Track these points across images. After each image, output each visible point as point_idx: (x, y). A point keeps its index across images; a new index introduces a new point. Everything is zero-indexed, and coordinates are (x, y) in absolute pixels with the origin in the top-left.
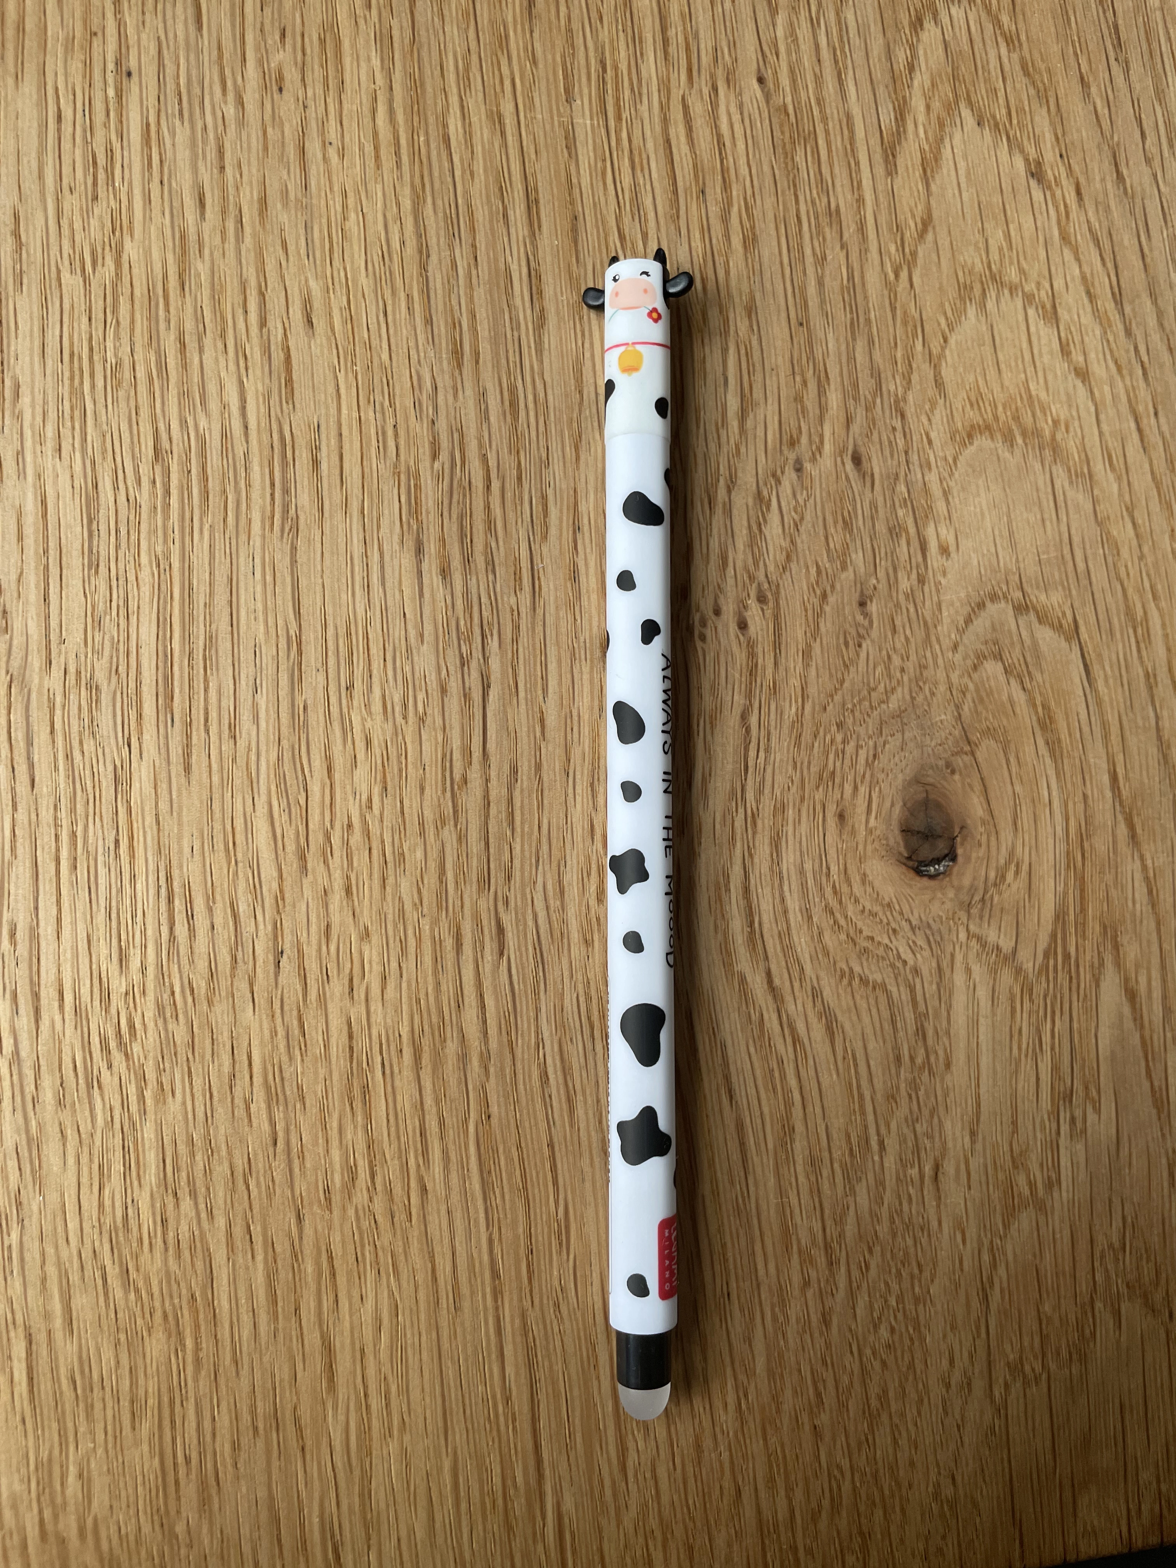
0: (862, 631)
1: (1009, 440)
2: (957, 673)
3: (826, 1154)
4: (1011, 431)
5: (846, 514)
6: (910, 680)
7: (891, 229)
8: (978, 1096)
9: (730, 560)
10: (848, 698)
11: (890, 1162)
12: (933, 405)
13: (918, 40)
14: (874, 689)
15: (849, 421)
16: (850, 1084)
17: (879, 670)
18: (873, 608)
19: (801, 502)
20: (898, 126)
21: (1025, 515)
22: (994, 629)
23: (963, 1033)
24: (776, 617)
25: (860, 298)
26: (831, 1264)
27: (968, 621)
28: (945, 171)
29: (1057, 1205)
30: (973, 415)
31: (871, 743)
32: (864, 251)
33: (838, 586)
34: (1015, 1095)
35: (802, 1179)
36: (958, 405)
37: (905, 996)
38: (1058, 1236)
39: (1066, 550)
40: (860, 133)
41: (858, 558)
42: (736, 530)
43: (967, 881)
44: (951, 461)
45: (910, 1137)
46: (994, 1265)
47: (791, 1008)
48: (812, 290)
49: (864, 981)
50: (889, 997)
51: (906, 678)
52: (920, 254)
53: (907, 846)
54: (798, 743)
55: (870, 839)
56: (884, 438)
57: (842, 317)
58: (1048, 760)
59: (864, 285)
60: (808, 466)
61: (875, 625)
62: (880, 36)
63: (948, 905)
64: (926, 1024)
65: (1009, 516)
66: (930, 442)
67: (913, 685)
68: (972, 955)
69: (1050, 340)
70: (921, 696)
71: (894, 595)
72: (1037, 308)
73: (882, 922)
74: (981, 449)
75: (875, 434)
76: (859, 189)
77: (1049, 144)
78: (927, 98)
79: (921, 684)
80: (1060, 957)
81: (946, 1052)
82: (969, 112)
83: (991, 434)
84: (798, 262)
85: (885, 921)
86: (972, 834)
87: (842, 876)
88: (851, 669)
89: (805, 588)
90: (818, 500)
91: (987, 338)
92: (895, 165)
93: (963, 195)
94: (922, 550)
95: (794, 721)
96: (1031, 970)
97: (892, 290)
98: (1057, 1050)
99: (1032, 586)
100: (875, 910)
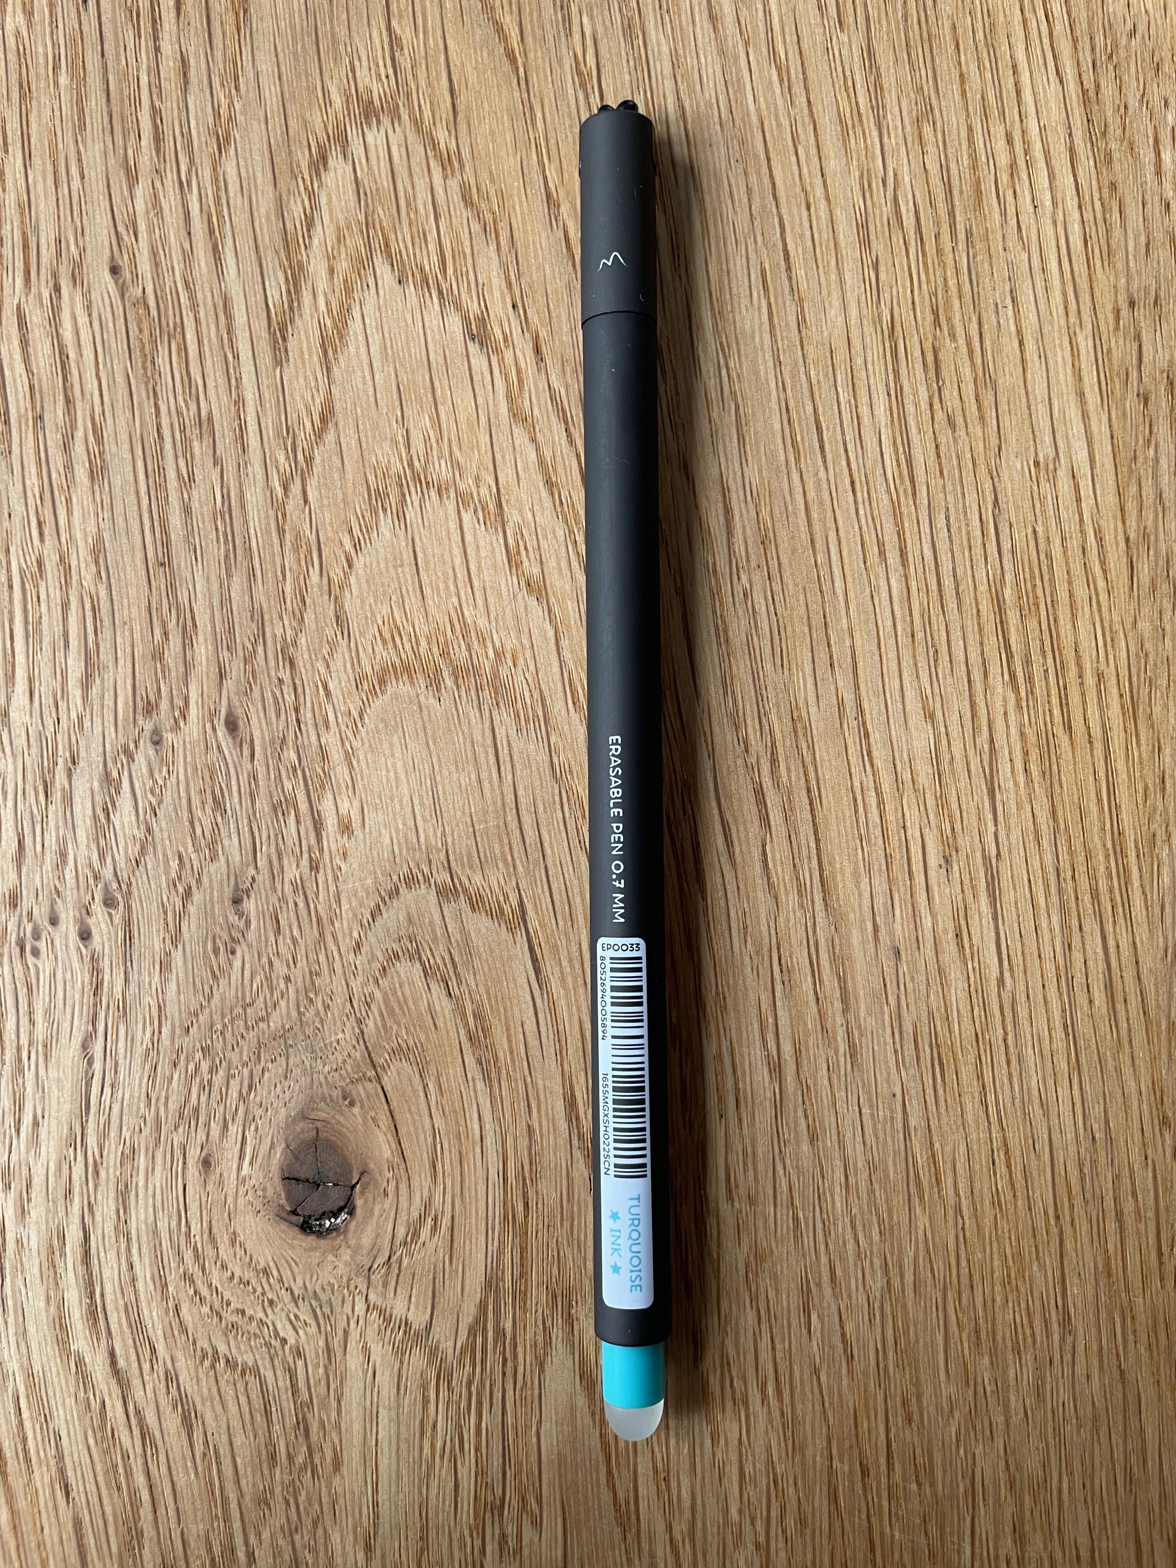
0: (236, 934)
1: (435, 682)
2: (360, 979)
4: (438, 671)
5: (217, 790)
6: (297, 991)
7: (279, 434)
8: (376, 1505)
9: (71, 857)
10: (217, 1017)
12: (333, 646)
13: (320, 186)
14: (249, 1005)
15: (222, 676)
16: (211, 1487)
17: (258, 980)
18: (250, 905)
19: (160, 782)
20: (291, 302)
21: (455, 776)
22: (410, 922)
23: (357, 1427)
24: (128, 923)
25: (237, 524)
27: (376, 913)
28: (352, 349)
30: (385, 655)
31: (246, 1072)
32: (243, 466)
33: (205, 880)
34: (424, 1505)
36: (366, 644)
37: (284, 1382)
39: (511, 818)
40: (240, 317)
41: (231, 845)
42: (79, 821)
43: (367, 1238)
44: (355, 713)
45: (287, 1550)
47: (139, 1394)
48: (176, 521)
49: (230, 1363)
50: (263, 1383)
51: (291, 990)
52: (318, 459)
53: (288, 1198)
54: (153, 1074)
55: (242, 1190)
56: (267, 695)
57: (215, 551)
58: (480, 1085)
59: (243, 507)
60: (168, 737)
61: (254, 925)
62: (271, 188)
63: (341, 1270)
64: (309, 1416)
65: (433, 779)
66: (328, 694)
67: (302, 998)
68: (371, 1334)
69: (493, 550)
70: (312, 1011)
71: (279, 887)
72: (475, 511)
73: (255, 1291)
74: (396, 697)
75: (256, 690)
76: (237, 387)
77: (497, 294)
78: (330, 258)
79: (312, 996)
80: (490, 1334)
81: (335, 1450)
82: (388, 268)
83: (410, 676)
84: (158, 487)
85: (259, 1290)
86: (376, 1181)
87: (206, 1236)
88: (221, 981)
89: (164, 885)
90: (182, 777)
91: (408, 556)
92: (286, 351)
93: (377, 377)
94: (315, 828)
95: (148, 1050)
96: (450, 1351)
97: (280, 509)
98: (484, 1451)
99: (463, 865)
100: (247, 1277)
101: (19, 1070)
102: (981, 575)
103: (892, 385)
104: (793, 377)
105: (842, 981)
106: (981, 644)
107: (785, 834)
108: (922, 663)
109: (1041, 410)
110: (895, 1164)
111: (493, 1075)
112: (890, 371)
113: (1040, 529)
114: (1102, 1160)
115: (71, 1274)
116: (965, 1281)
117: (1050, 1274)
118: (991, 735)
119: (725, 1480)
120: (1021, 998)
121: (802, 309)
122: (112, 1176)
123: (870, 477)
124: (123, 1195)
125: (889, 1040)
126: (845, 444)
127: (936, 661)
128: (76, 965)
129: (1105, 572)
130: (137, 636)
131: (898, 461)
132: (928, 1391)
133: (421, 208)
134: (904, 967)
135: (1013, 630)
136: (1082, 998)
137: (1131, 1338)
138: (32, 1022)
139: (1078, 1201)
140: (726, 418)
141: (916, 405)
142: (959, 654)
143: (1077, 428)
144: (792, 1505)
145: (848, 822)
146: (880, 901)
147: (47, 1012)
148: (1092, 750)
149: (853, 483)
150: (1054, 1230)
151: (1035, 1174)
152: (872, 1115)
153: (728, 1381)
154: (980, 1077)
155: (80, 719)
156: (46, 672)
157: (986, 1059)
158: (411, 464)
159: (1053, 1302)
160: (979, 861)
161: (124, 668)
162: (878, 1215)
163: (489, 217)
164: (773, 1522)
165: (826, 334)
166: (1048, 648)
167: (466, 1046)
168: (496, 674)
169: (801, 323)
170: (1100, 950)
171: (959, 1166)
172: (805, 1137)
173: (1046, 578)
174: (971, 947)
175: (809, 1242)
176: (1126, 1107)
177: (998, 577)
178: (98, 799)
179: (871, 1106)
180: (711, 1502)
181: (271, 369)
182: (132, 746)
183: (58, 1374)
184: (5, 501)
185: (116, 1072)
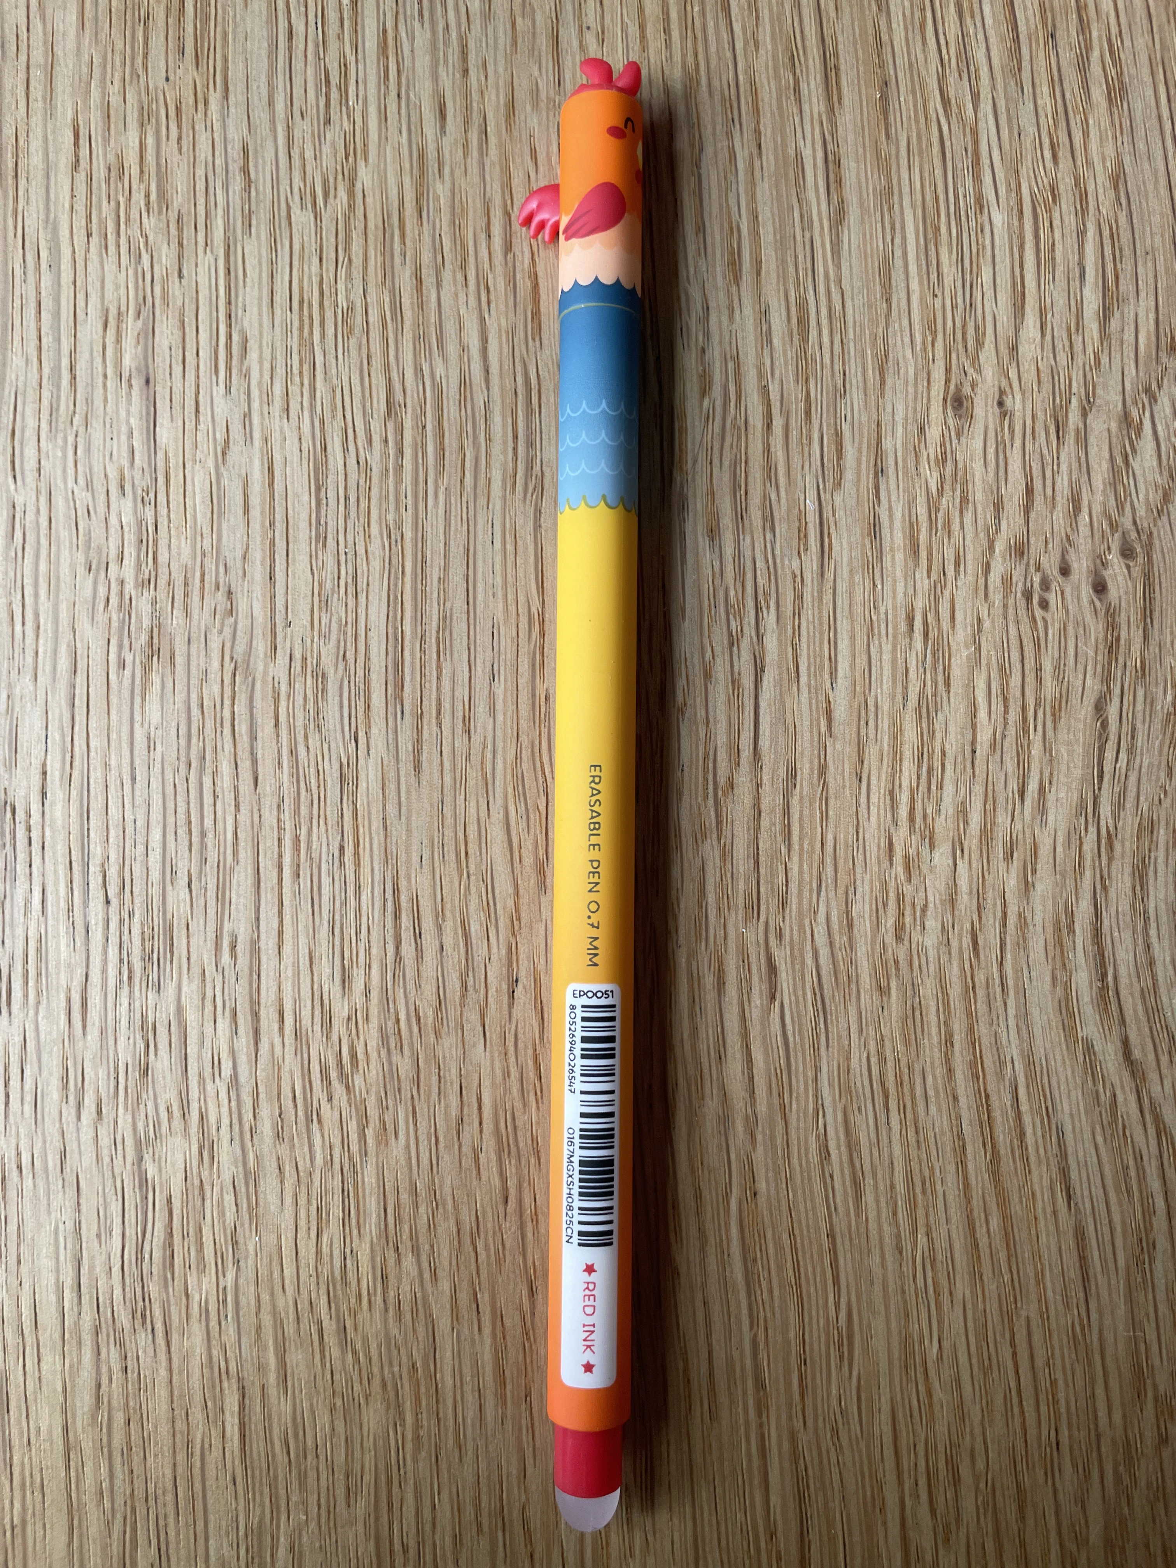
101: (1025, 730)
115: (1081, 953)
122: (1128, 850)
124: (1140, 869)
128: (1089, 618)
130: (1162, 267)
138: (1039, 680)
147: (1058, 669)
155: (1096, 355)
156: (1060, 302)
161: (1147, 301)
178: (1116, 442)
182: (1154, 386)
183: (1064, 1063)
184: (1015, 121)
185: (1133, 738)
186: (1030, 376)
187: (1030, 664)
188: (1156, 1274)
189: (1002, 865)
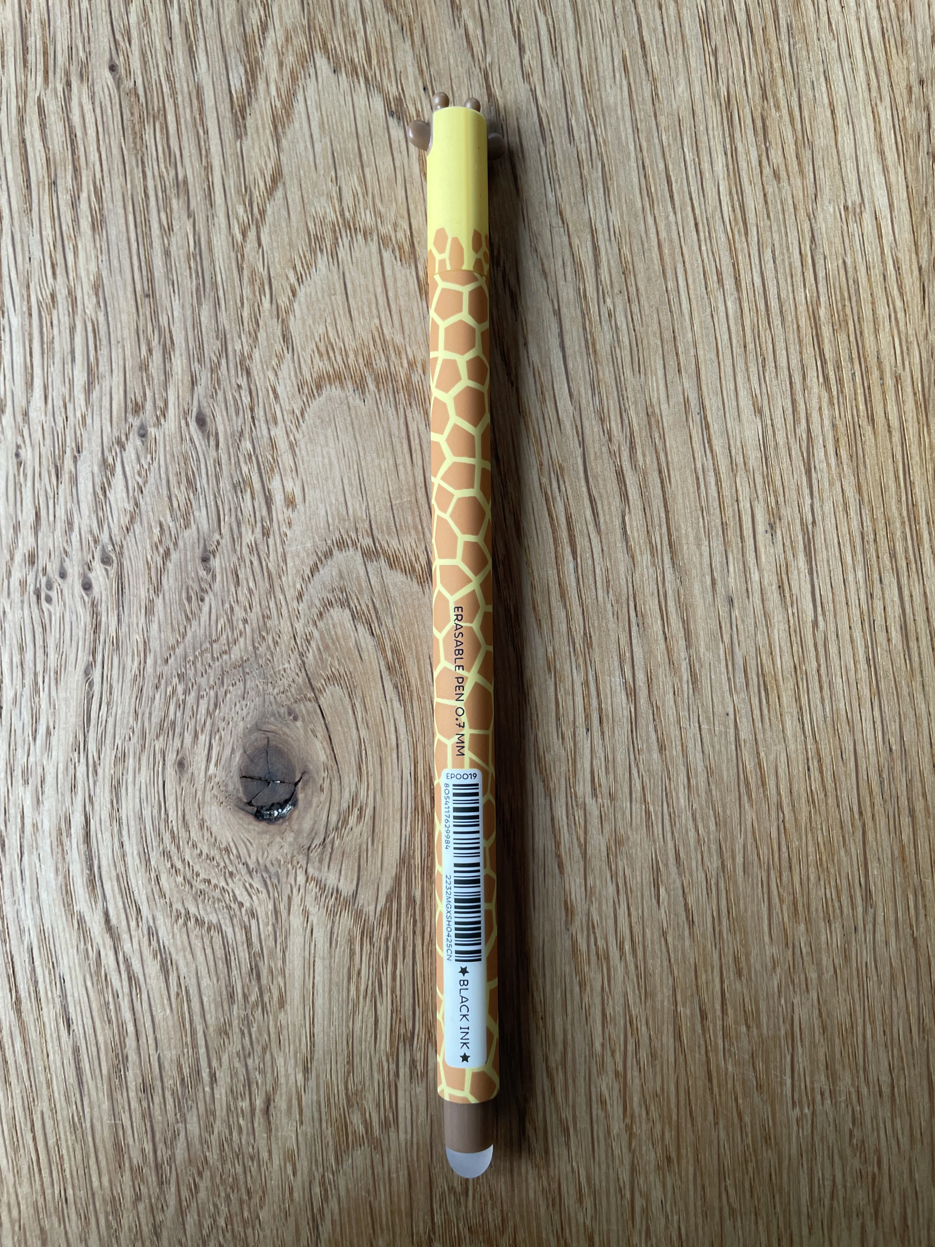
0: (205, 586)
1: (361, 387)
2: (302, 621)
3: (158, 1083)
4: (363, 378)
5: (190, 473)
6: (253, 631)
7: (239, 192)
8: (312, 1035)
9: (76, 526)
10: (190, 651)
11: (221, 1092)
12: (280, 358)
14: (215, 641)
15: (193, 383)
16: (183, 1019)
17: (221, 622)
18: (216, 563)
19: (146, 466)
20: (249, 88)
21: (376, 462)
22: (341, 577)
23: (298, 973)
24: (120, 577)
25: (206, 264)
26: (161, 1183)
27: (314, 570)
28: (297, 125)
29: (394, 1146)
30: (322, 365)
31: (212, 693)
32: (210, 218)
33: (181, 543)
34: (350, 1036)
35: (134, 1104)
36: (306, 356)
37: (241, 936)
38: (394, 1175)
39: (421, 493)
40: (209, 102)
41: (201, 516)
42: (82, 498)
43: (307, 825)
44: (298, 412)
45: (242, 1071)
46: (325, 1198)
47: (127, 946)
48: (158, 262)
49: (199, 922)
50: (224, 938)
51: (248, 629)
52: (269, 212)
53: (246, 792)
54: (139, 696)
55: (209, 786)
56: (230, 397)
57: (189, 284)
58: (396, 705)
59: (210, 250)
60: (152, 431)
61: (218, 578)
63: (287, 849)
64: (261, 964)
65: (359, 464)
66: (276, 397)
67: (256, 635)
68: (309, 900)
69: (407, 280)
70: (264, 645)
71: (238, 548)
72: (393, 251)
73: (218, 865)
74: (330, 399)
75: (220, 393)
76: (207, 156)
77: (411, 79)
78: (280, 55)
79: (264, 634)
80: (404, 901)
81: (280, 990)
82: (325, 60)
83: (341, 382)
84: (145, 236)
85: (222, 864)
86: (314, 780)
87: (180, 822)
88: (193, 622)
89: (148, 547)
90: (162, 463)
91: (339, 287)
92: (245, 127)
93: (316, 146)
94: (267, 503)
95: (136, 676)
96: (372, 913)
97: (238, 250)
98: (398, 993)
99: (382, 532)
100: (212, 854)
101: (36, 691)
102: (801, 298)
103: (728, 146)
104: (648, 141)
105: (686, 624)
106: (801, 353)
107: (640, 507)
108: (753, 369)
109: (849, 166)
110: (728, 770)
111: (407, 697)
112: (727, 134)
113: (849, 261)
114: (898, 768)
115: (75, 851)
116: (785, 863)
117: (854, 858)
118: (808, 426)
119: (591, 1020)
120: (832, 637)
121: (656, 88)
122: (107, 774)
123: (711, 220)
124: (116, 788)
125: (724, 670)
126: (690, 194)
127: (764, 367)
128: (80, 610)
129: (902, 294)
130: (128, 353)
131: (733, 207)
132: (754, 951)
133: (352, 16)
134: (736, 612)
135: (826, 341)
136: (881, 637)
137: (922, 912)
138: (46, 654)
139: (878, 800)
140: (594, 175)
141: (749, 162)
142: (783, 362)
143: (879, 180)
144: (644, 1040)
145: (692, 496)
146: (717, 559)
147: (57, 646)
148: (891, 438)
149: (696, 225)
150: (858, 824)
151: (843, 779)
152: (710, 730)
153: (592, 940)
154: (798, 699)
155: (84, 418)
156: (58, 381)
157: (803, 686)
158: (342, 214)
159: (857, 881)
160: (798, 527)
161: (118, 377)
162: (714, 810)
163: (405, 19)
164: (629, 1054)
165: (675, 106)
166: (855, 355)
167: (385, 674)
168: (409, 380)
169: (655, 97)
170: (896, 599)
171: (780, 771)
172: (655, 747)
173: (854, 299)
174: (791, 596)
175: (658, 830)
176: (918, 724)
177: (815, 299)
178: (98, 480)
179: (708, 723)
180: (579, 1037)
181: (233, 141)
182: (124, 438)
183: (64, 930)
184: (26, 248)
185: (111, 693)
186: (37, 435)
187: (39, 642)
188: (129, 1079)
189: (21, 789)
